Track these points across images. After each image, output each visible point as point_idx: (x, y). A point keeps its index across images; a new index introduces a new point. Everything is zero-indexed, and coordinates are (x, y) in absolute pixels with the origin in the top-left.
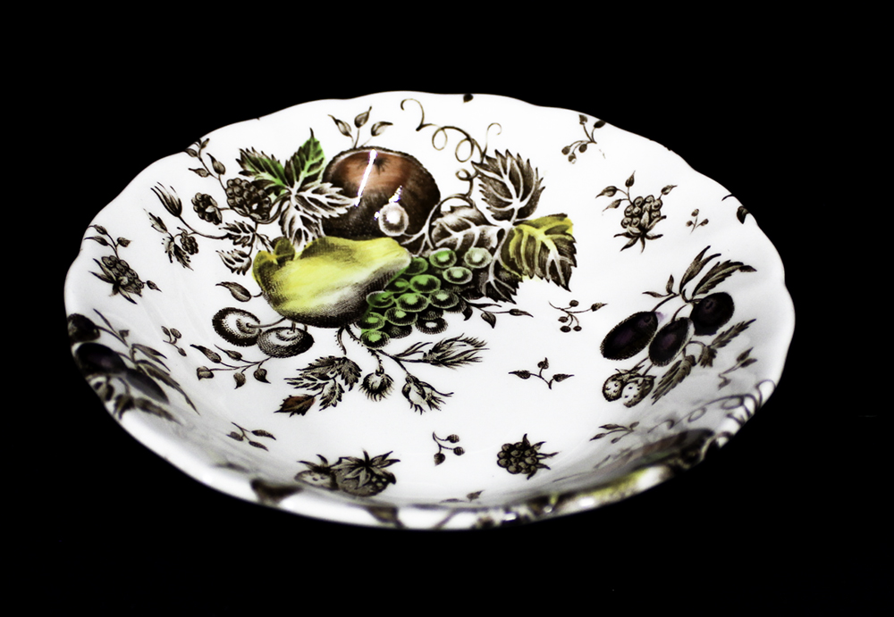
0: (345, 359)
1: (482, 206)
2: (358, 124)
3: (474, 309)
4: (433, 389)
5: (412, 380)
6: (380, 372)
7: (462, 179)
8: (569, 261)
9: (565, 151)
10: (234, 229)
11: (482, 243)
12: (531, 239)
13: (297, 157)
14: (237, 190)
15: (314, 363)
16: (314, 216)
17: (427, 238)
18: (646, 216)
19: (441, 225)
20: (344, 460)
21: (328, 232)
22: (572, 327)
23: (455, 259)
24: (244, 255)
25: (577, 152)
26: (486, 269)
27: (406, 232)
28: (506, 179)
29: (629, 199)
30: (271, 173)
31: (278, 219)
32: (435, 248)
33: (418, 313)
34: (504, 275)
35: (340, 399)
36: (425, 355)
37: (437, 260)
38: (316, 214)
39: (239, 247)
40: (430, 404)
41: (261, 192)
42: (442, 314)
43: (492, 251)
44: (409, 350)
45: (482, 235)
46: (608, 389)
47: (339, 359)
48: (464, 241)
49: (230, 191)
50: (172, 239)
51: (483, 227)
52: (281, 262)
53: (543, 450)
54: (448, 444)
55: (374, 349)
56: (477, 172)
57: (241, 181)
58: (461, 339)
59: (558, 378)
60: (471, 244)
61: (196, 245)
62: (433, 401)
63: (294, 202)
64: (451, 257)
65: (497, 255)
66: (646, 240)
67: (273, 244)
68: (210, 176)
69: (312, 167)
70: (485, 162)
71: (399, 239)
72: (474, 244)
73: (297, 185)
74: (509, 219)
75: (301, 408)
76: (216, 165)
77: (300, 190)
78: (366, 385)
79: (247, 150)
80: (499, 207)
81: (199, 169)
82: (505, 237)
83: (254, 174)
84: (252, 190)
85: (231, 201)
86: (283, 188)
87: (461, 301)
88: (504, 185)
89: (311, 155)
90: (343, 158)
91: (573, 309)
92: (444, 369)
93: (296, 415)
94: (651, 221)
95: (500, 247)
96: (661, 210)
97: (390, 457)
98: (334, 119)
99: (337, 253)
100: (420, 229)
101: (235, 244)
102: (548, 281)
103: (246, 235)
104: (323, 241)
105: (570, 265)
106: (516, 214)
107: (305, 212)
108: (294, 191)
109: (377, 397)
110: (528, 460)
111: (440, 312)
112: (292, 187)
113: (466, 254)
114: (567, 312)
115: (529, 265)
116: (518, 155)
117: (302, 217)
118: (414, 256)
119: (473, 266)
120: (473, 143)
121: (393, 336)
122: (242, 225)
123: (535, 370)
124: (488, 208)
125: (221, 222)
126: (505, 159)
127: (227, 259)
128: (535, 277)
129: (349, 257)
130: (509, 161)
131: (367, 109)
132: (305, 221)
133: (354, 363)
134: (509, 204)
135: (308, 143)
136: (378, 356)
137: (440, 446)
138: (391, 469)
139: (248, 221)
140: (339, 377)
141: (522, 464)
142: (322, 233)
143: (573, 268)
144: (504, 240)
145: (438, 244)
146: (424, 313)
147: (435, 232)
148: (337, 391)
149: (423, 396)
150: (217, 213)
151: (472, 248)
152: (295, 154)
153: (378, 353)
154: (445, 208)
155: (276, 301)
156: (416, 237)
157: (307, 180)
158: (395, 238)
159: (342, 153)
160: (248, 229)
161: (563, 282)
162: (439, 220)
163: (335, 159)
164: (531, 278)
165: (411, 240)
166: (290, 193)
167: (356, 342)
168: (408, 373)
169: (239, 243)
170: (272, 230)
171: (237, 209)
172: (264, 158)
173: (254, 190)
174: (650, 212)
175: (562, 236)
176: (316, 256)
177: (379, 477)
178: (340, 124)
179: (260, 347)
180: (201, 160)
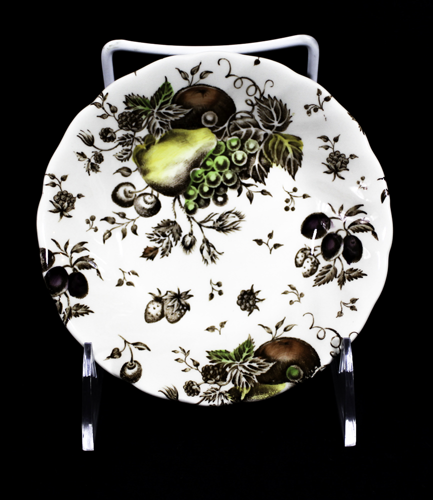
0: (175, 223)
1: (258, 119)
2: (193, 73)
3: (244, 187)
4: (215, 249)
5: (206, 241)
6: (191, 234)
7: (248, 104)
8: (298, 162)
9: (306, 107)
10: (123, 139)
11: (256, 137)
12: (281, 143)
13: (158, 93)
14: (124, 118)
15: (160, 223)
16: (166, 121)
17: (227, 129)
18: (339, 163)
19: (235, 124)
20: (169, 293)
21: (173, 127)
22: (290, 207)
23: (240, 145)
24: (128, 150)
25: (312, 110)
26: (254, 155)
27: (216, 125)
28: (272, 110)
29: (333, 149)
30: (143, 105)
31: (147, 126)
32: (231, 136)
33: (215, 188)
34: (264, 161)
35: (170, 252)
36: (214, 222)
37: (230, 144)
38: (168, 120)
39: (126, 147)
40: (212, 259)
41: (137, 116)
42: (227, 190)
43: (260, 143)
44: (207, 218)
45: (256, 133)
46: (298, 258)
47: (172, 222)
48: (246, 134)
49: (120, 120)
50: (89, 161)
51: (257, 129)
52: (148, 147)
53: (259, 296)
54: (216, 287)
55: (190, 216)
56: (257, 103)
57: (126, 113)
58: (233, 212)
59: (276, 246)
60: (249, 137)
61: (103, 157)
62: (213, 258)
63: (155, 116)
64: (238, 143)
65: (262, 146)
66: (337, 177)
67: (143, 140)
68: (109, 117)
69: (166, 97)
70: (262, 99)
71: (212, 129)
72: (251, 137)
73: (157, 107)
74: (271, 130)
75: (152, 256)
76: (112, 108)
77: (158, 109)
78: (183, 243)
79: (129, 95)
80: (267, 122)
81: (103, 115)
82: (268, 137)
83: (133, 107)
84: (132, 116)
85: (121, 125)
86: (149, 111)
87: (238, 180)
88: (271, 112)
89: (166, 91)
90: (183, 91)
91: (294, 194)
92: (222, 234)
93: (149, 260)
94: (341, 167)
95: (264, 142)
96: (348, 165)
97: (189, 294)
98: (179, 70)
99: (178, 137)
100: (224, 124)
101: (123, 146)
102: (285, 170)
103: (129, 140)
104: (171, 132)
105: (298, 165)
106: (275, 128)
107: (161, 120)
108: (155, 111)
109: (188, 251)
110: (251, 302)
111: (226, 188)
112: (154, 109)
113: (247, 142)
114: (291, 195)
115: (277, 157)
116: (281, 100)
117: (160, 122)
118: (219, 140)
119: (249, 152)
120: (257, 88)
121: (200, 207)
122: (127, 136)
123: (265, 239)
124: (261, 120)
125: (115, 139)
126: (274, 101)
127: (119, 157)
128: (279, 166)
129: (184, 139)
130: (275, 102)
131: (198, 64)
132: (161, 124)
133: (179, 226)
134: (273, 122)
135: (164, 85)
136: (191, 222)
137: (213, 289)
138: (189, 301)
139: (131, 132)
140: (171, 236)
141: (247, 304)
142: (171, 128)
143: (299, 167)
144: (266, 139)
145: (232, 134)
146: (217, 189)
147: (231, 127)
148: (169, 245)
149: (209, 253)
150: (113, 135)
151: (250, 139)
152: (156, 92)
153: (191, 219)
154: (238, 116)
155: (144, 173)
156: (221, 128)
157: (163, 104)
158: (209, 128)
159: (183, 89)
160: (130, 136)
161: (293, 174)
162: (234, 121)
163: (179, 92)
164: (277, 165)
165: (218, 130)
166: (153, 112)
167: (182, 209)
168: (204, 236)
169: (125, 145)
170: (143, 133)
171: (124, 128)
172: (139, 98)
173: (133, 116)
174: (342, 163)
175: (297, 149)
176: (167, 141)
177: (183, 306)
178: (182, 74)
179: (135, 208)
180: (103, 109)
